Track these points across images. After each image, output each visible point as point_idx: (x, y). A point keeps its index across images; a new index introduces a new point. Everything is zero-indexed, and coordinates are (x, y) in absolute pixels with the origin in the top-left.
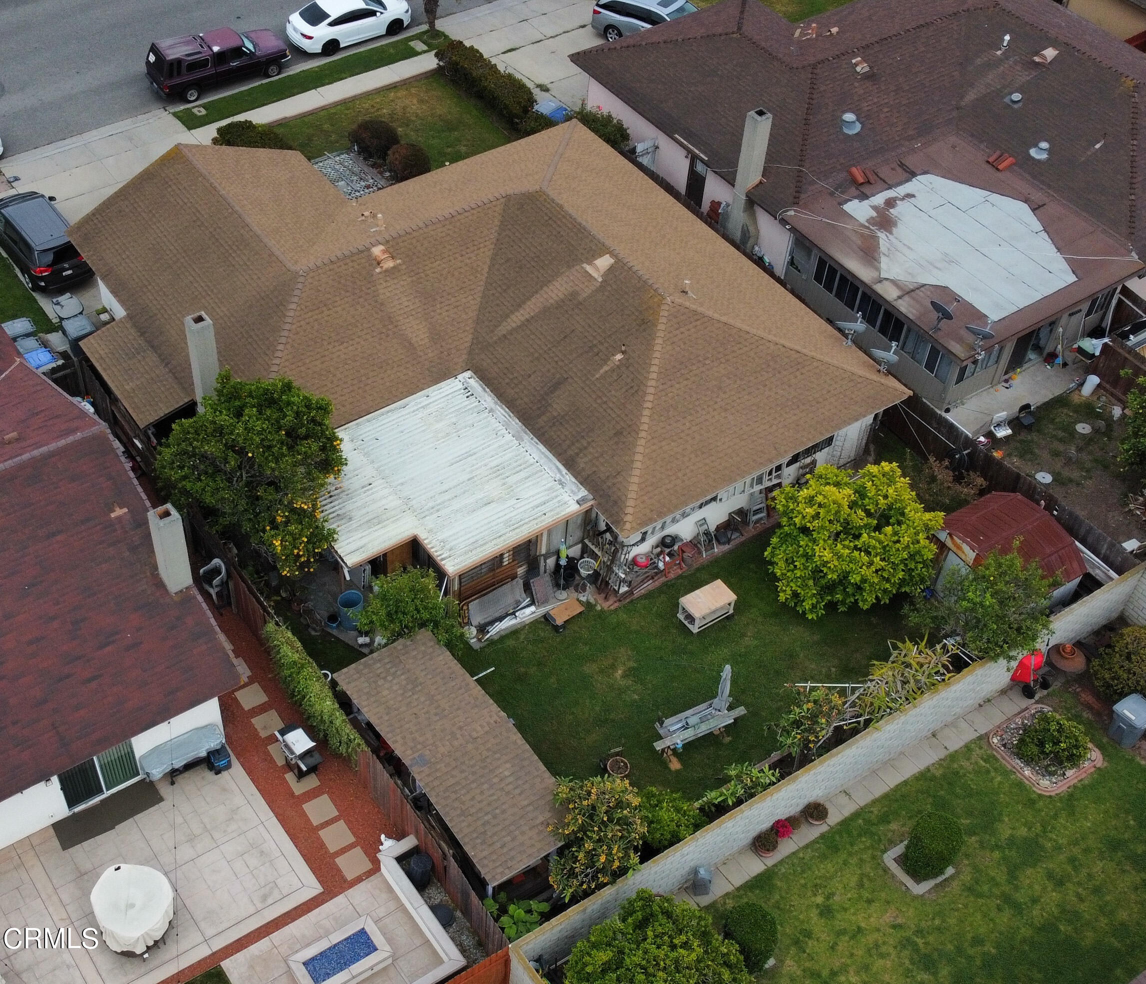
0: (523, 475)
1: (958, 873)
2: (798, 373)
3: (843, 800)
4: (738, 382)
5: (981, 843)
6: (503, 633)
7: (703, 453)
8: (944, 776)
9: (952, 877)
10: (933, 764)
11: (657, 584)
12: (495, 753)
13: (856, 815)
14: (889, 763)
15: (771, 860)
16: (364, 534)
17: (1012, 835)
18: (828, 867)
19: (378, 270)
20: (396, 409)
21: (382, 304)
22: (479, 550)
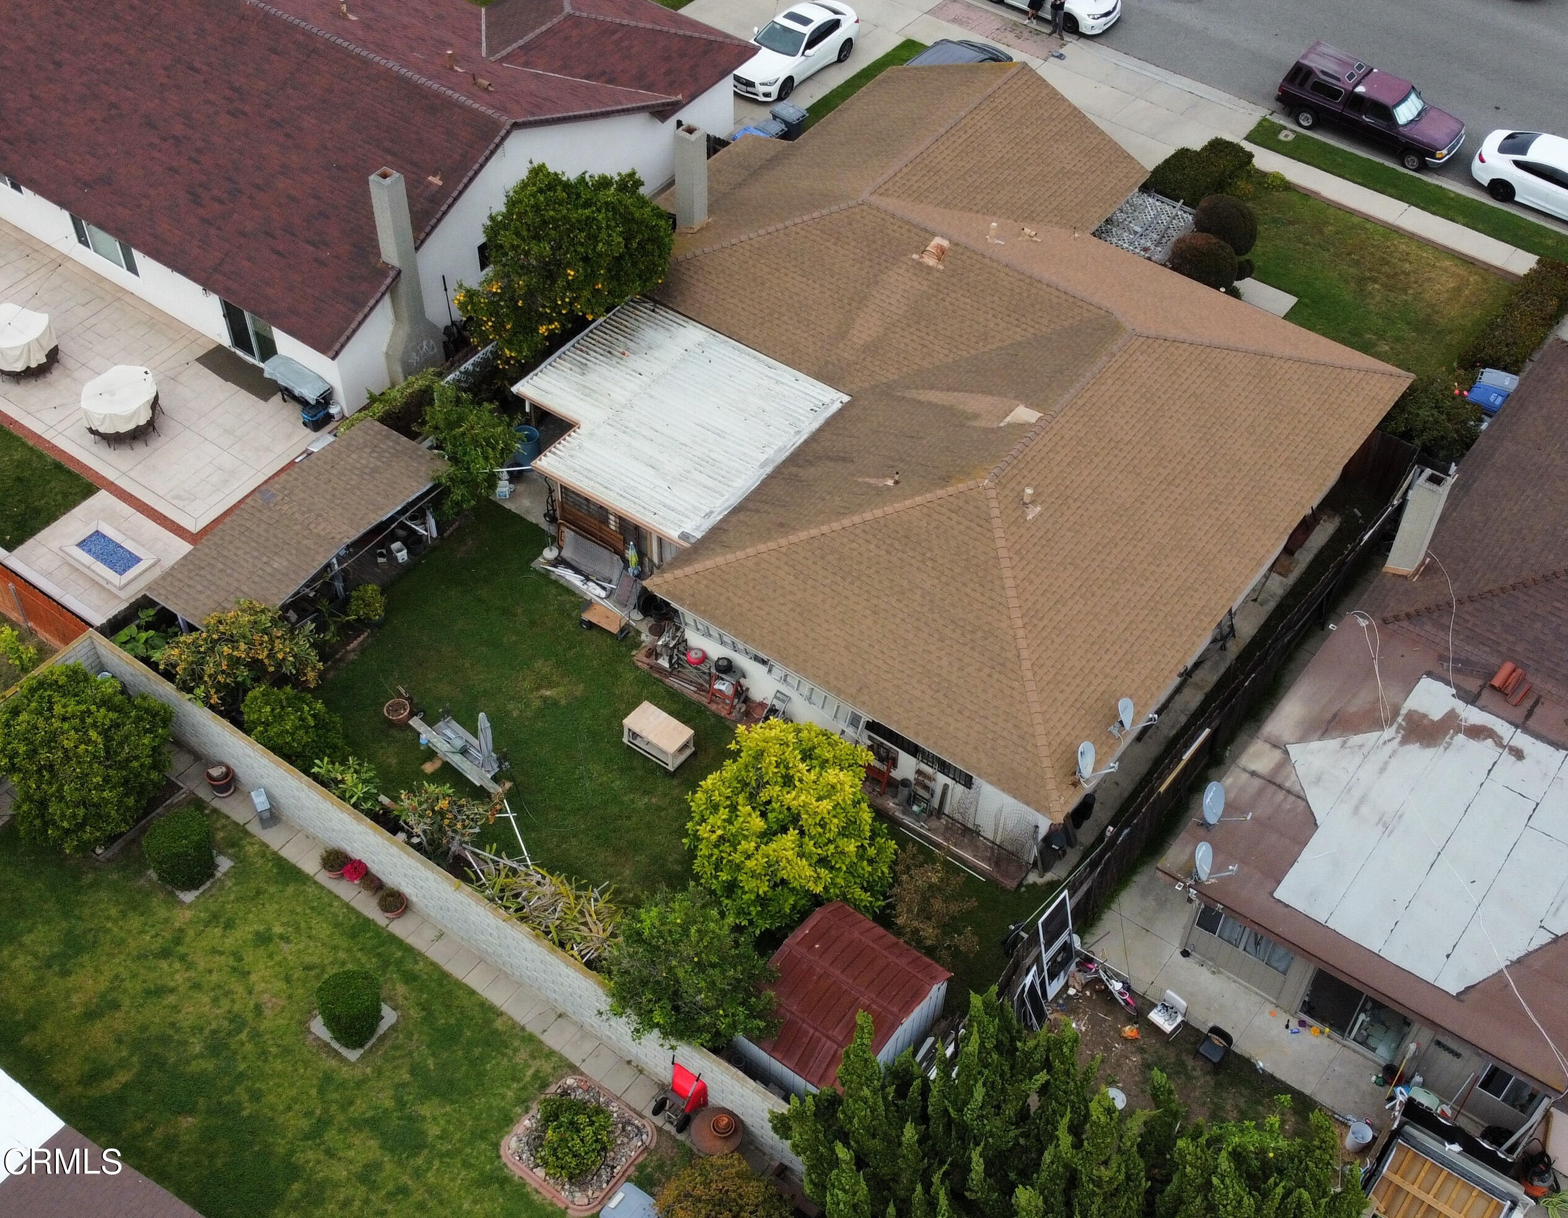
0: (709, 482)
1: (353, 1065)
2: (987, 670)
3: (429, 934)
4: (925, 609)
5: (404, 1085)
6: (562, 581)
7: (801, 614)
8: (495, 1032)
9: (344, 1060)
10: (510, 1018)
11: (695, 697)
12: (297, 549)
13: (409, 950)
14: (501, 974)
15: (324, 878)
16: (566, 388)
17: (424, 1118)
18: (323, 930)
19: (915, 256)
20: (763, 362)
21: (877, 283)
22: (580, 477)
